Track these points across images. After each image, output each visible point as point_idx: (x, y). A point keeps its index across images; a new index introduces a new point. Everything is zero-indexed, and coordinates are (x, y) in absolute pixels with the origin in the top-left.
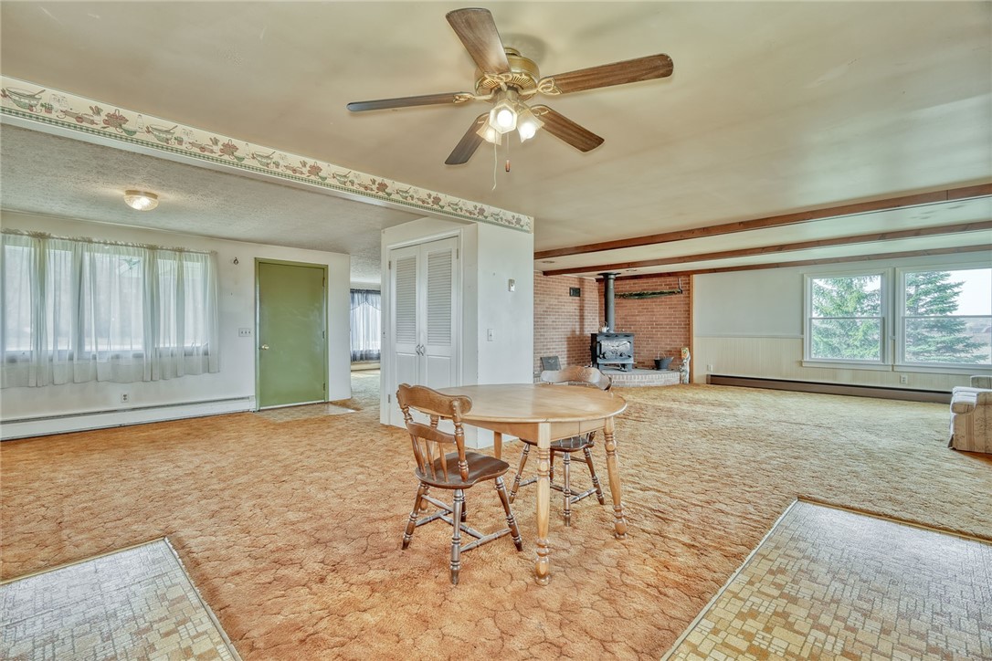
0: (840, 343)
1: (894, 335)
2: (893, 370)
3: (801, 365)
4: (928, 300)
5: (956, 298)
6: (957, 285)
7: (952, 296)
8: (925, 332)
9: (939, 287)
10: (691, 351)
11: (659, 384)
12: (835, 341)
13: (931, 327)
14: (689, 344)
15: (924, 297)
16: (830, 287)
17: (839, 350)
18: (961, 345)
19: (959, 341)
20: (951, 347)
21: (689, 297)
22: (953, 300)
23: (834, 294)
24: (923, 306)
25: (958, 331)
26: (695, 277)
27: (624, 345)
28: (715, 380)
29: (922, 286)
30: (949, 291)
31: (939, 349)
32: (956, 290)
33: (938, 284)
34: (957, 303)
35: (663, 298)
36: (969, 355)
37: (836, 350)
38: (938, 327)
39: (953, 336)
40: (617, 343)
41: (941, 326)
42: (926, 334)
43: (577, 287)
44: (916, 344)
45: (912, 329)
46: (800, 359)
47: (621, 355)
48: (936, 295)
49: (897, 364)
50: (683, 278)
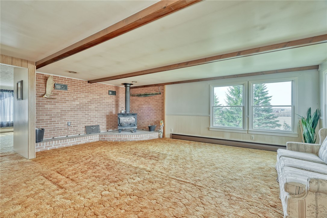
0: (236, 116)
1: (248, 115)
2: (248, 133)
3: (209, 130)
4: (262, 102)
5: (270, 101)
6: (271, 97)
7: (269, 101)
8: (261, 112)
9: (265, 97)
10: (164, 122)
11: (146, 139)
12: (234, 116)
13: (263, 111)
14: (163, 119)
15: (261, 101)
16: (233, 97)
17: (236, 119)
18: (271, 117)
19: (271, 115)
20: (269, 117)
21: (163, 96)
22: (269, 102)
23: (234, 99)
24: (260, 104)
25: (271, 112)
26: (166, 87)
27: (132, 119)
28: (174, 137)
29: (260, 97)
30: (268, 99)
31: (265, 118)
32: (270, 98)
33: (265, 96)
34: (270, 103)
35: (153, 96)
36: (274, 120)
37: (235, 118)
38: (265, 111)
39: (269, 114)
40: (128, 118)
41: (266, 111)
42: (261, 113)
43: (113, 90)
44: (258, 117)
45: (257, 112)
46: (208, 127)
47: (130, 125)
48: (264, 100)
49: (249, 130)
50: (161, 87)
